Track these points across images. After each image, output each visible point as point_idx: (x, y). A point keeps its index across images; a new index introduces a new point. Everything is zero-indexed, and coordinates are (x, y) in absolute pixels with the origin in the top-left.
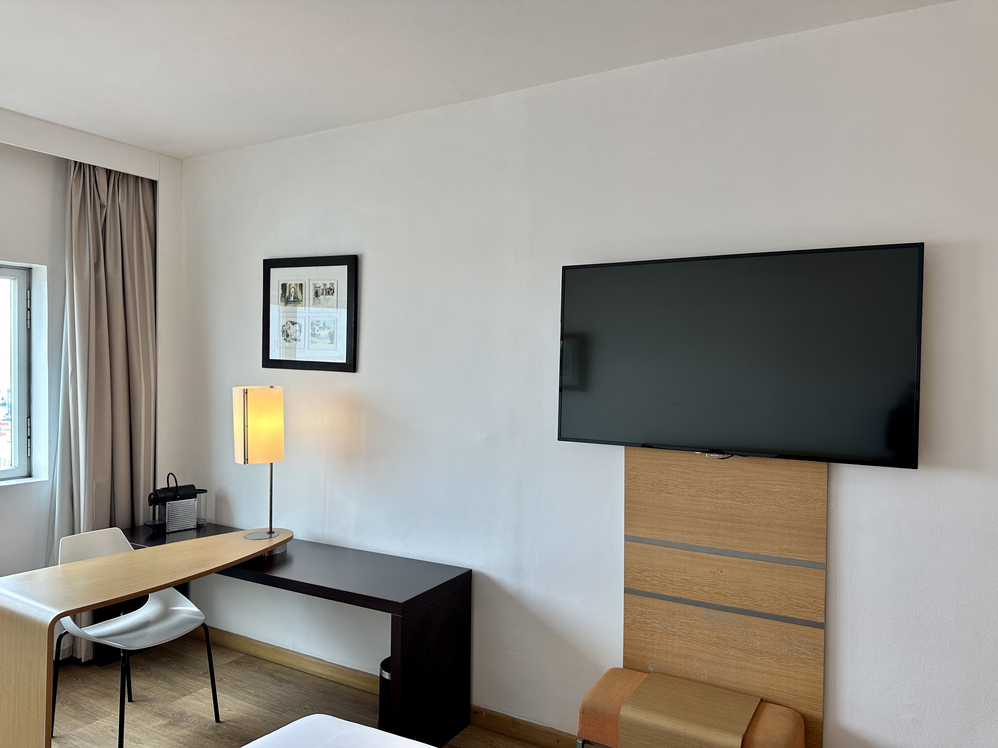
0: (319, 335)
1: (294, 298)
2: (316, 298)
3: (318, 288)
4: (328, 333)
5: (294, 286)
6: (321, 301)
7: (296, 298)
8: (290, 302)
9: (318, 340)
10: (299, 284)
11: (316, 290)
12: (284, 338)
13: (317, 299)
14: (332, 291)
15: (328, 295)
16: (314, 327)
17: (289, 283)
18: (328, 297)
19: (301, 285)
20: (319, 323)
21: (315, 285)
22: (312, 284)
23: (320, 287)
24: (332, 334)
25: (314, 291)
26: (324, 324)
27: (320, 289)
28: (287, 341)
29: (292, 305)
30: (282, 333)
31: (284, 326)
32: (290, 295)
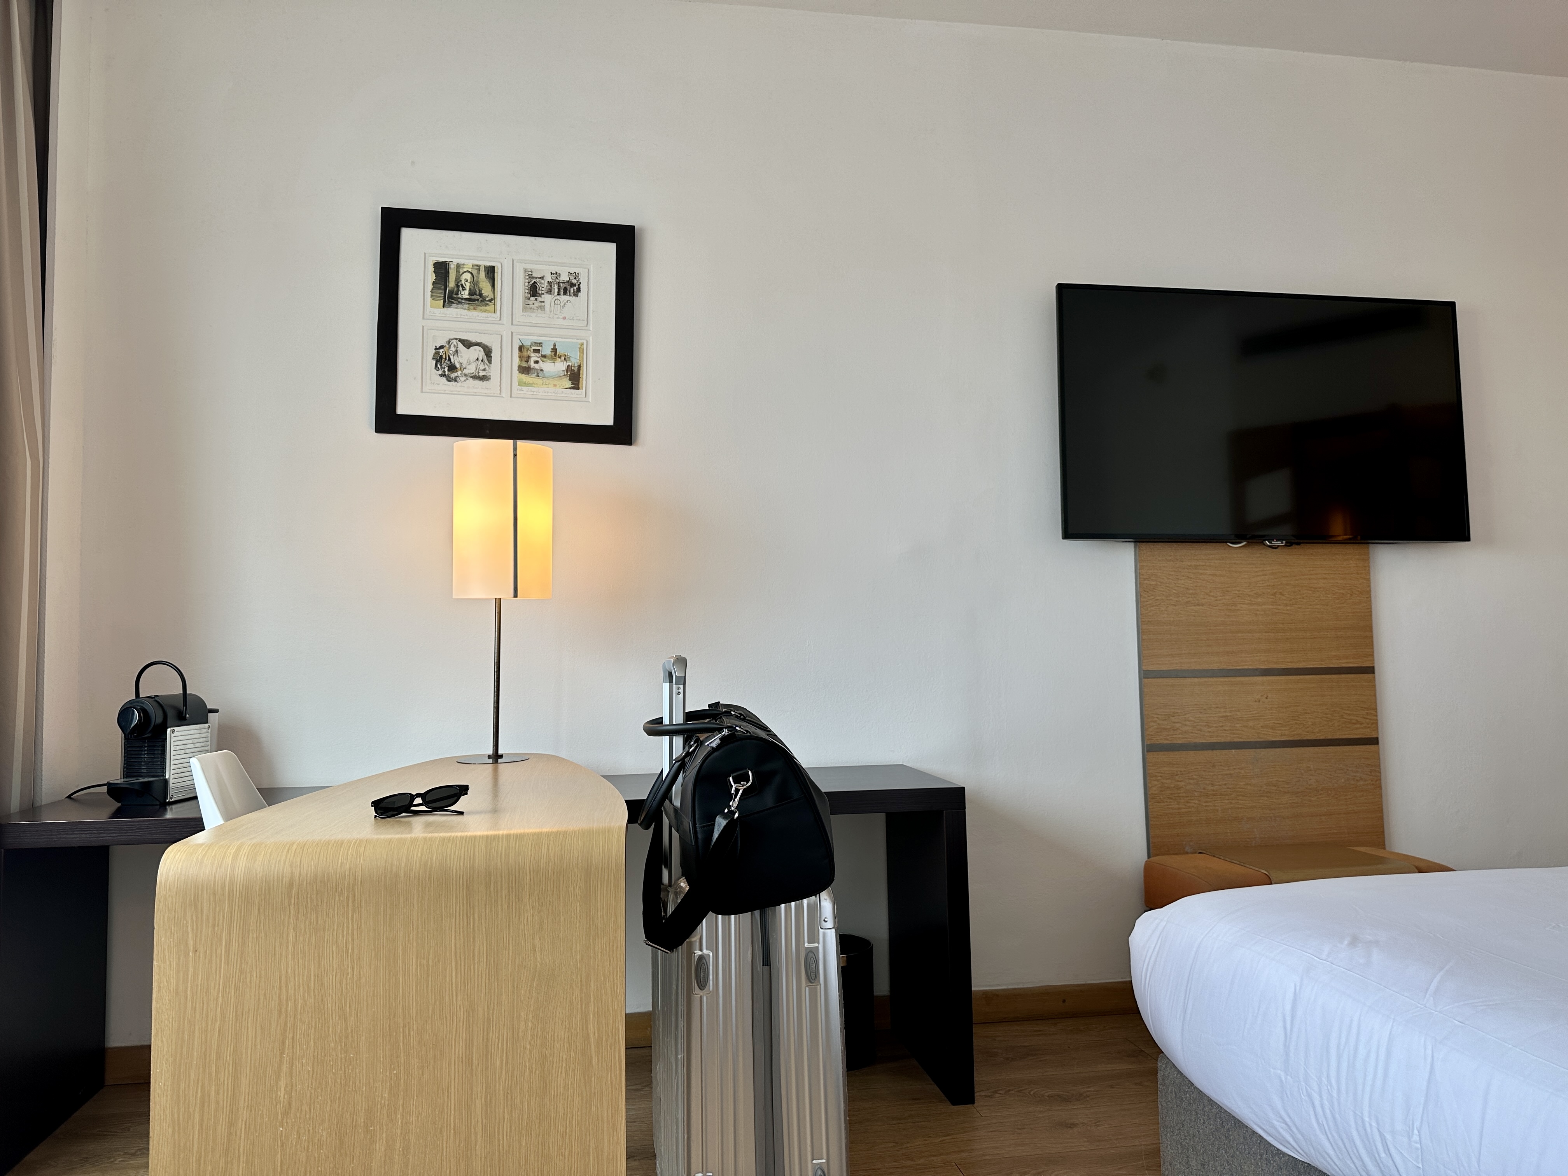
0: (542, 370)
1: (471, 293)
2: (532, 298)
3: (538, 280)
4: (565, 368)
5: (470, 270)
6: (547, 305)
7: (478, 294)
8: (460, 300)
9: (539, 381)
10: (485, 267)
11: (533, 282)
12: (440, 372)
13: (536, 300)
14: (575, 288)
15: (565, 293)
16: (525, 354)
17: (456, 261)
18: (564, 298)
19: (491, 271)
20: (541, 346)
21: (530, 273)
22: (522, 271)
23: (542, 278)
24: (576, 369)
25: (527, 284)
26: (554, 350)
27: (543, 281)
28: (449, 379)
29: (466, 306)
30: (435, 362)
31: (442, 347)
32: (458, 286)
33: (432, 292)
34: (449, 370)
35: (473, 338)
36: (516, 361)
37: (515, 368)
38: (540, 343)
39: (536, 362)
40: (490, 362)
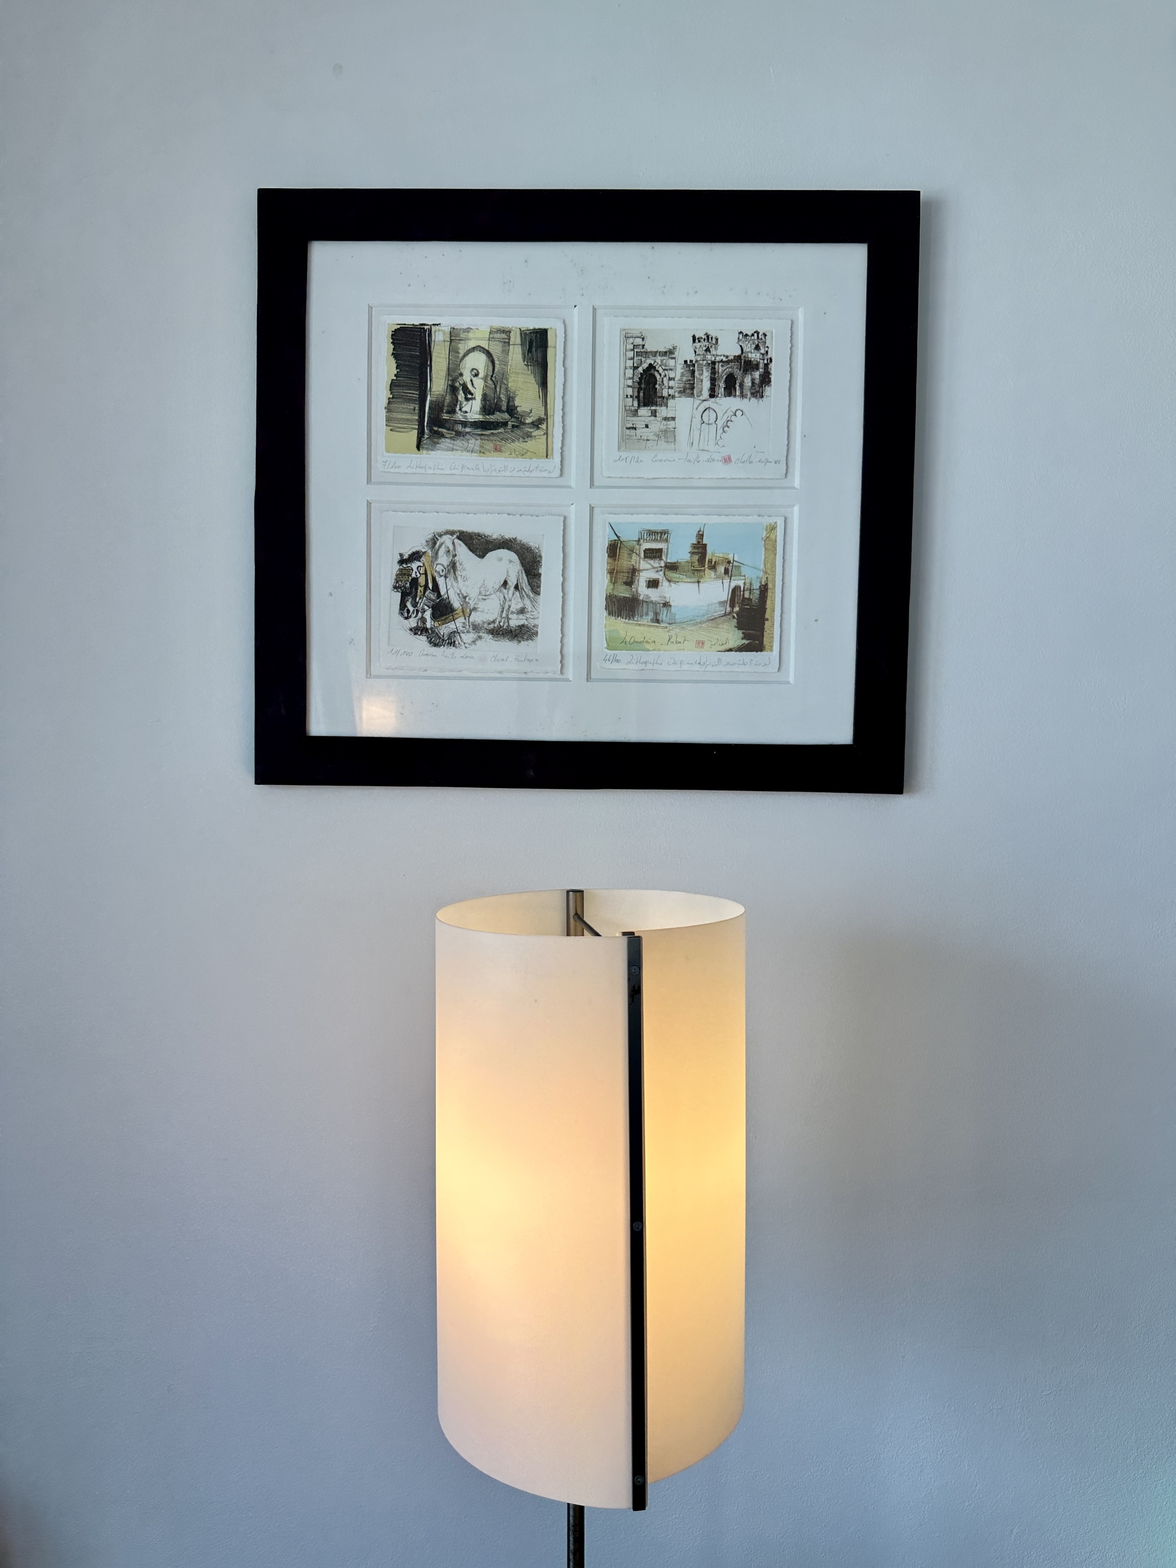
0: (666, 605)
1: (488, 407)
2: (644, 411)
3: (659, 359)
4: (725, 596)
5: (485, 344)
6: (682, 426)
7: (504, 408)
8: (459, 428)
9: (658, 633)
11: (645, 366)
12: (413, 622)
13: (654, 414)
14: (757, 375)
15: (730, 390)
16: (625, 563)
17: (446, 322)
18: (725, 404)
19: (537, 344)
20: (666, 540)
21: (639, 341)
22: (617, 339)
23: (670, 353)
24: (755, 597)
25: (629, 372)
26: (700, 550)
27: (671, 362)
28: (435, 640)
29: (475, 443)
30: (399, 595)
31: (416, 555)
32: (454, 390)
33: (389, 409)
34: (434, 617)
35: (491, 528)
36: (602, 583)
37: (600, 601)
38: (663, 531)
40: (536, 589)
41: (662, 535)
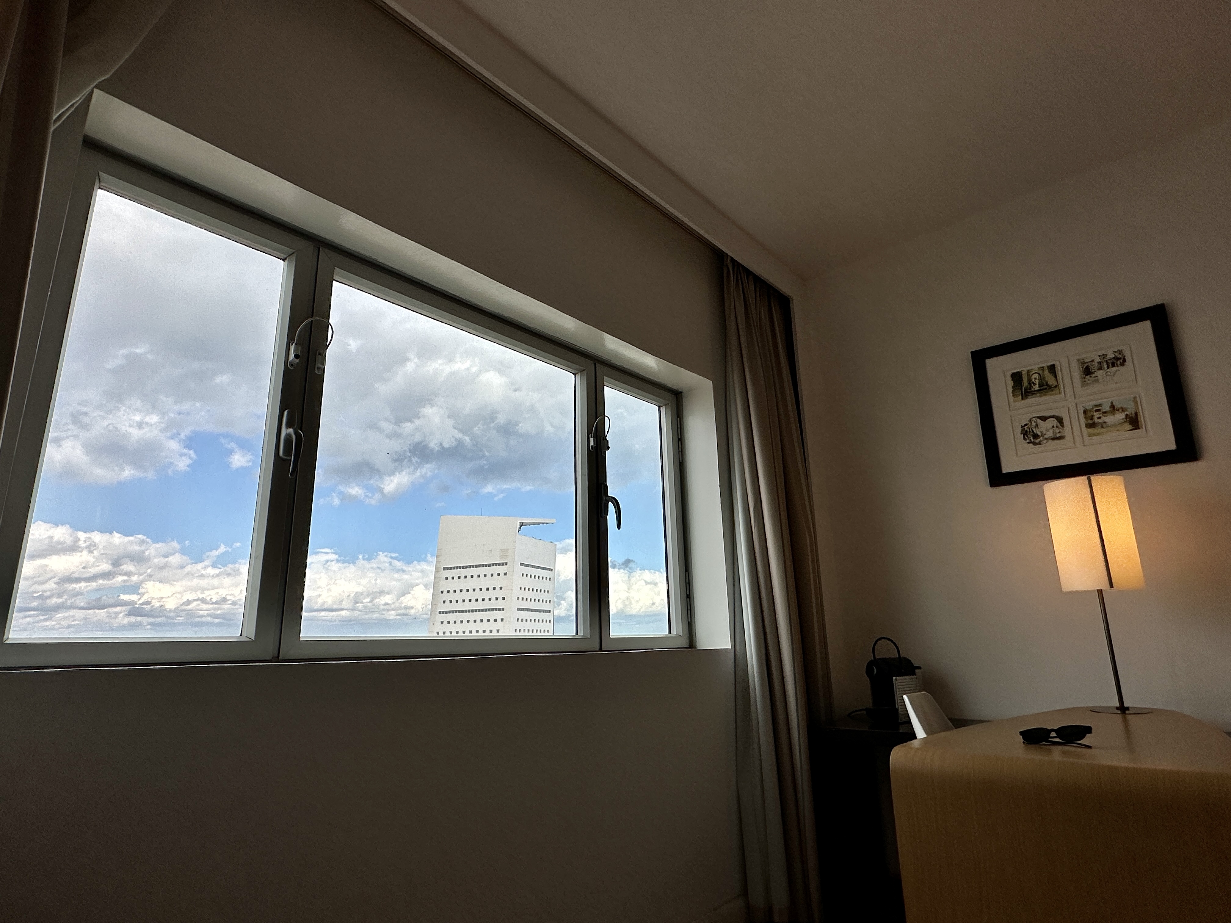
0: (1105, 422)
1: (1041, 386)
2: (1088, 377)
3: (1089, 363)
4: (1124, 417)
5: (1037, 372)
6: (1100, 378)
7: (1045, 384)
8: (1033, 392)
9: (1104, 430)
10: (1048, 367)
11: (1085, 366)
12: (1028, 441)
13: (1091, 377)
14: (1121, 361)
15: (1113, 366)
16: (1089, 414)
17: (1025, 369)
18: (1113, 369)
19: (1052, 369)
20: (1101, 406)
21: (1082, 361)
22: (1076, 362)
23: (1093, 361)
24: (1134, 415)
25: (1081, 369)
26: (1112, 406)
27: (1093, 363)
28: (1035, 444)
29: (1038, 395)
30: (1022, 435)
31: (1026, 425)
32: (1030, 384)
33: (1013, 393)
34: (1033, 439)
35: (1047, 414)
36: (1083, 421)
37: (1083, 426)
38: (1100, 404)
39: (1099, 418)
40: (1063, 426)
41: (1100, 405)
